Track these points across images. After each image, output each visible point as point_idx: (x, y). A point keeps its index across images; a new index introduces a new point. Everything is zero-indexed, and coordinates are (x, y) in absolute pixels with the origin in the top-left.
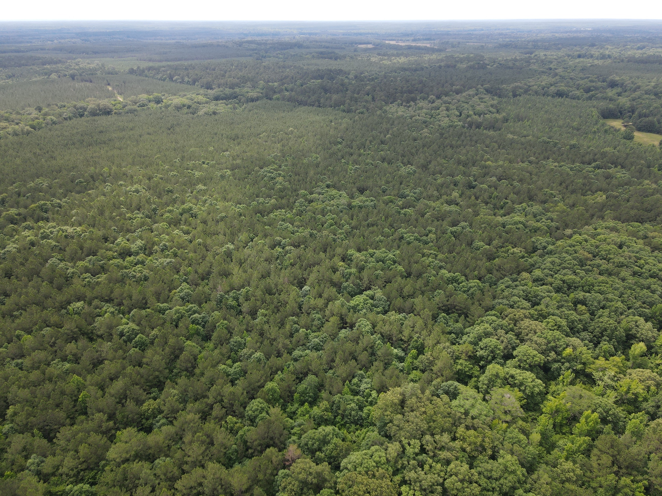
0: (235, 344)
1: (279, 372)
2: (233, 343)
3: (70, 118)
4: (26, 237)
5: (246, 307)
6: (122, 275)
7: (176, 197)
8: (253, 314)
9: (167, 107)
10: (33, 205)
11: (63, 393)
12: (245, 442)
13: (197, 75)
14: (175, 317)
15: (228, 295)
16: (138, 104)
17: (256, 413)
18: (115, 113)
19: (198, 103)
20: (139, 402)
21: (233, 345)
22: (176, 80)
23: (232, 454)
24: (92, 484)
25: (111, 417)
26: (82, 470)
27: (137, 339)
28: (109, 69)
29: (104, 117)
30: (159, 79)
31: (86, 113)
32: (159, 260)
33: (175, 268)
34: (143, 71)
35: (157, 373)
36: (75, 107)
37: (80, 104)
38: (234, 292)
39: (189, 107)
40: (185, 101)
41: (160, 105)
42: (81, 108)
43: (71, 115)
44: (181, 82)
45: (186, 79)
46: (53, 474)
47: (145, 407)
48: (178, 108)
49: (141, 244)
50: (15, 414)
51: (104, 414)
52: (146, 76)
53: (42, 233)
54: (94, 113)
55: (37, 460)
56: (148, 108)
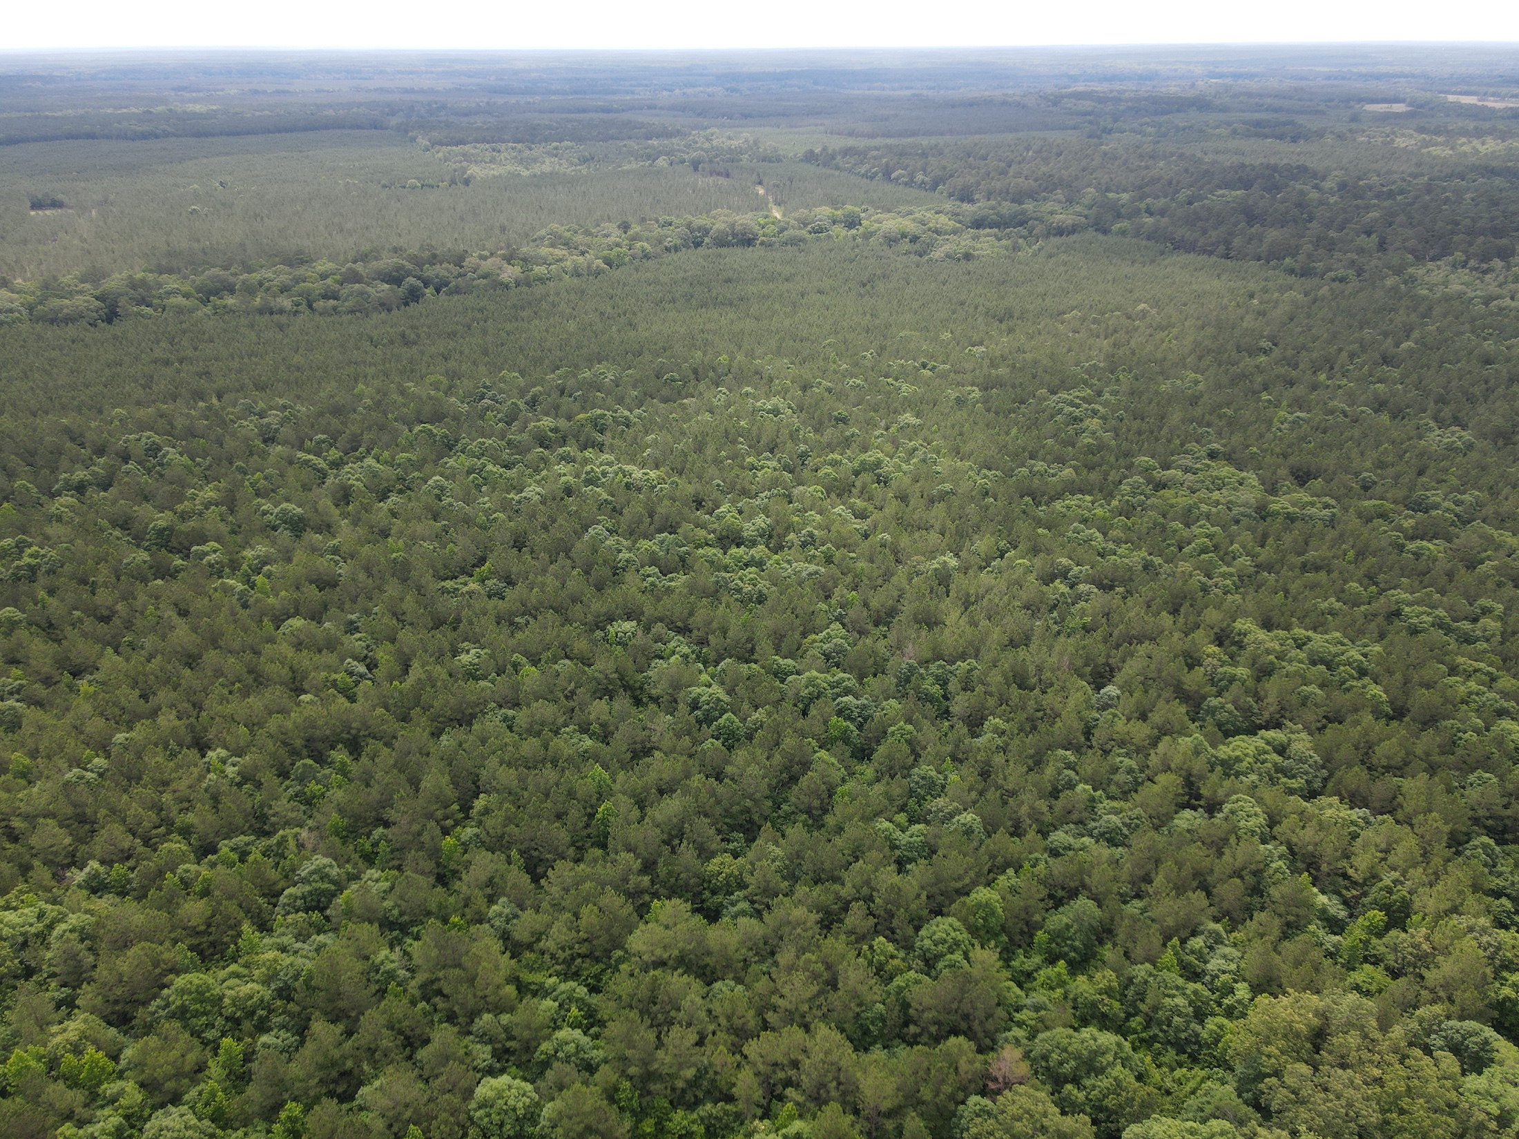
0: (922, 782)
1: (1010, 872)
2: (916, 778)
3: (676, 249)
4: (560, 475)
5: (960, 704)
6: (717, 582)
7: (853, 435)
8: (975, 723)
9: (867, 236)
10: (581, 416)
11: (571, 794)
12: (906, 1006)
13: (944, 168)
14: (805, 692)
15: (927, 668)
16: (809, 228)
17: (940, 947)
18: (762, 243)
19: (937, 232)
20: (705, 854)
21: (917, 783)
22: (897, 179)
23: (872, 1023)
24: (594, 989)
25: (648, 867)
26: (579, 955)
27: (721, 721)
28: (765, 150)
29: (739, 250)
30: (863, 176)
31: (707, 240)
32: (794, 565)
33: (823, 588)
34: (833, 157)
35: (748, 803)
36: (689, 226)
37: (699, 221)
38: (940, 666)
39: (914, 239)
40: (909, 225)
41: (854, 231)
42: (699, 229)
43: (679, 242)
44: (906, 184)
45: (920, 177)
46: (530, 947)
47: (713, 865)
48: (891, 240)
49: (763, 525)
50: (486, 811)
51: (637, 856)
52: (837, 168)
53: (588, 473)
54: (721, 242)
55: (507, 911)
56: (829, 237)
